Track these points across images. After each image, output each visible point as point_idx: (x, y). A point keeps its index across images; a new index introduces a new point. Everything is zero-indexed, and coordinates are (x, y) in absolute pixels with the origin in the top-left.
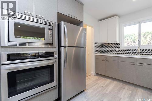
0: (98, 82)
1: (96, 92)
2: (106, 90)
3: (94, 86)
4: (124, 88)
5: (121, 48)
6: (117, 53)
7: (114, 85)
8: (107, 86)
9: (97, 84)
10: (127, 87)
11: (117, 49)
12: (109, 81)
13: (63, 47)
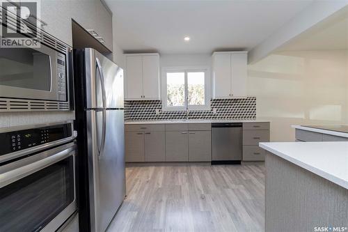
0: (137, 177)
1: (144, 193)
2: (156, 184)
3: (133, 186)
4: (177, 172)
5: (163, 110)
6: (158, 118)
7: (163, 173)
8: (154, 177)
9: (136, 180)
10: (179, 169)
11: (157, 111)
12: (152, 169)
13: (94, 109)
